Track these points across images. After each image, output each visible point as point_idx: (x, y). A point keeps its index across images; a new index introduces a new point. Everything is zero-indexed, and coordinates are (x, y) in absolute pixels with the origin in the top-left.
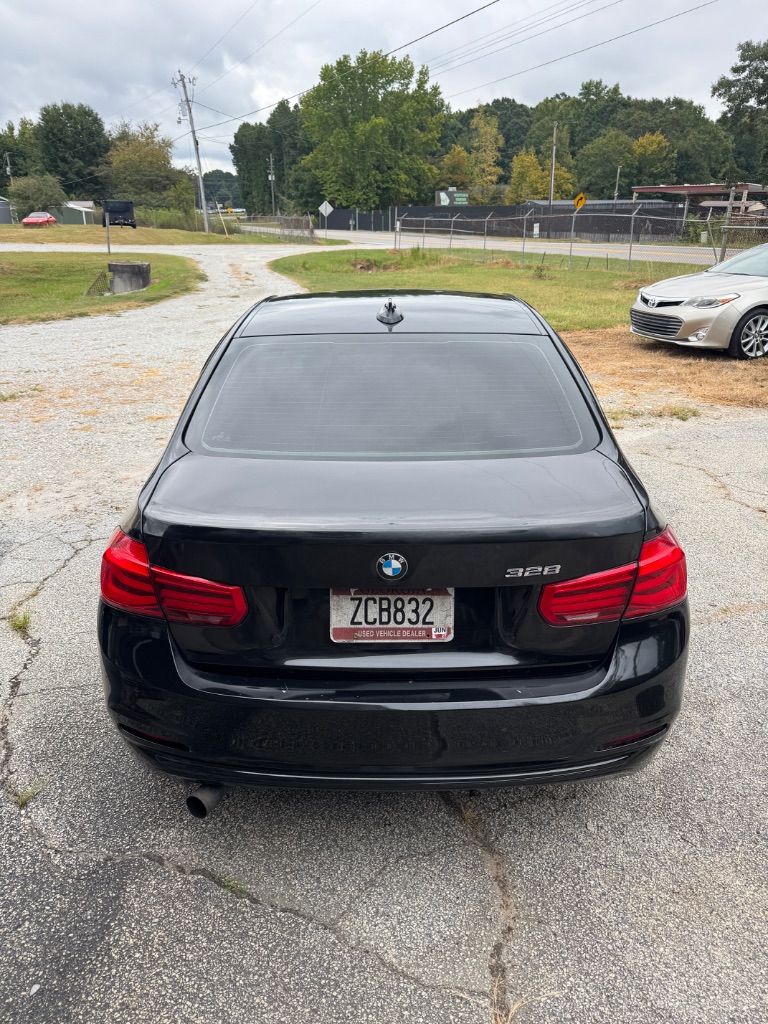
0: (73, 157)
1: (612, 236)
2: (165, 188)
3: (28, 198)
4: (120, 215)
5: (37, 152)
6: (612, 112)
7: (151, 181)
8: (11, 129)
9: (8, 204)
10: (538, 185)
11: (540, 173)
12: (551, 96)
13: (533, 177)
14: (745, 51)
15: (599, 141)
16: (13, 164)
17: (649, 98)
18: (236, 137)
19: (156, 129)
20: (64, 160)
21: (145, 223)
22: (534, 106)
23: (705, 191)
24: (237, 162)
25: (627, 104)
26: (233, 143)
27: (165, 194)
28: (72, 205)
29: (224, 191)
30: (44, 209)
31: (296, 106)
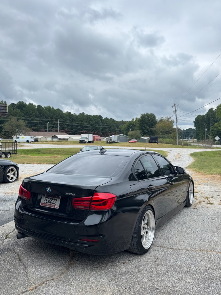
0: (147, 126)
2: (170, 133)
3: (132, 136)
4: (153, 140)
5: (138, 125)
7: (167, 131)
8: (133, 120)
9: (127, 137)
16: (132, 128)
18: (196, 119)
19: (170, 118)
20: (144, 127)
21: (161, 142)
24: (195, 126)
26: (194, 120)
27: (170, 135)
28: (143, 138)
29: (192, 134)
30: (136, 139)
31: (215, 110)
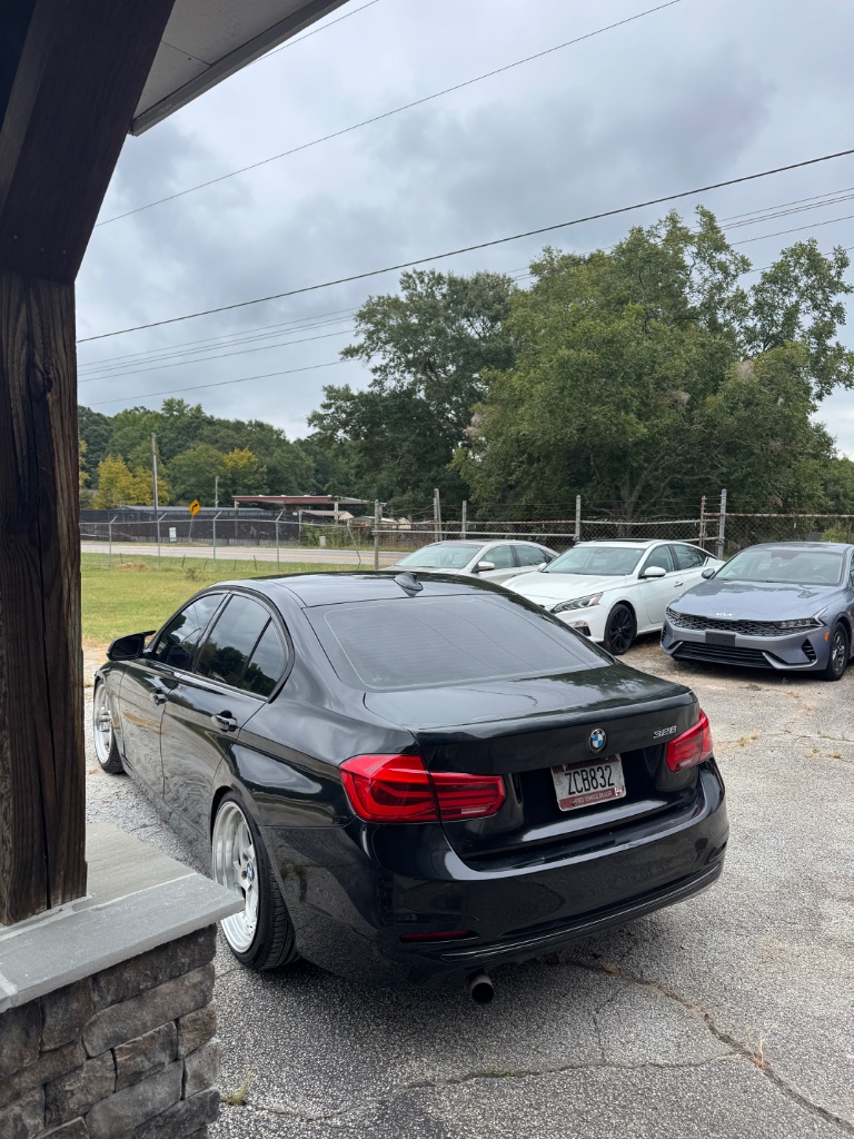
1: (231, 541)
6: (197, 428)
10: (131, 491)
11: (131, 479)
12: (130, 408)
13: (124, 483)
14: (329, 392)
15: (190, 452)
17: (232, 419)
22: (112, 416)
23: (297, 502)
25: (211, 422)
